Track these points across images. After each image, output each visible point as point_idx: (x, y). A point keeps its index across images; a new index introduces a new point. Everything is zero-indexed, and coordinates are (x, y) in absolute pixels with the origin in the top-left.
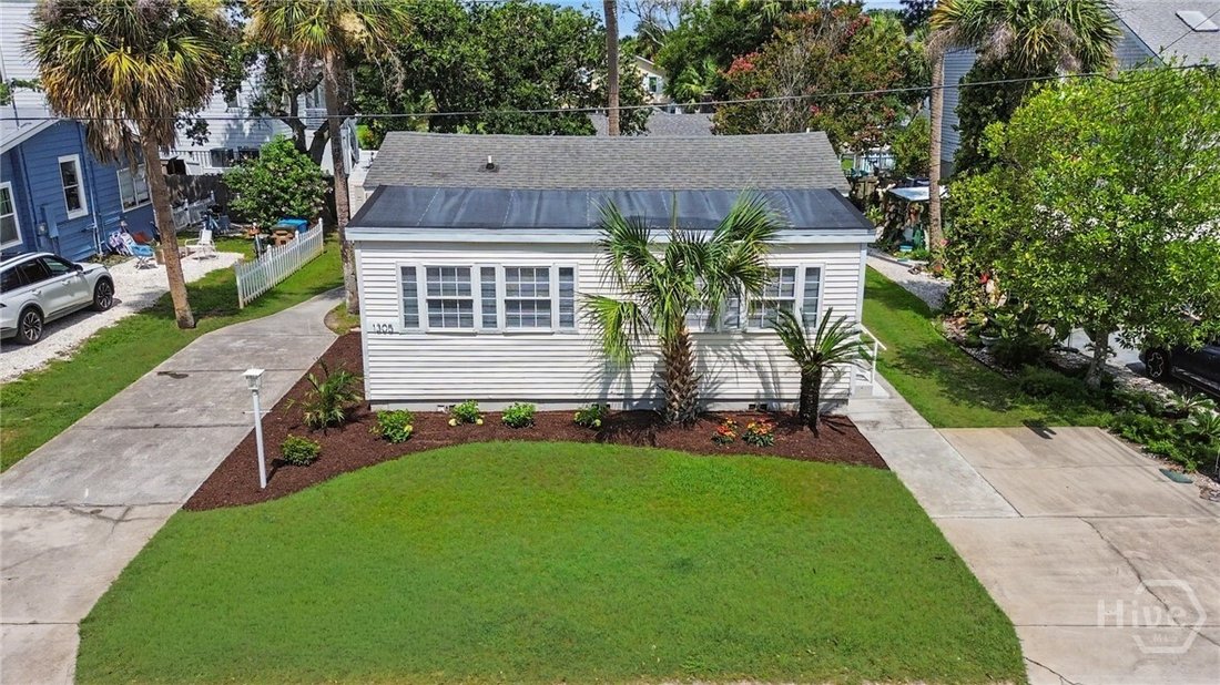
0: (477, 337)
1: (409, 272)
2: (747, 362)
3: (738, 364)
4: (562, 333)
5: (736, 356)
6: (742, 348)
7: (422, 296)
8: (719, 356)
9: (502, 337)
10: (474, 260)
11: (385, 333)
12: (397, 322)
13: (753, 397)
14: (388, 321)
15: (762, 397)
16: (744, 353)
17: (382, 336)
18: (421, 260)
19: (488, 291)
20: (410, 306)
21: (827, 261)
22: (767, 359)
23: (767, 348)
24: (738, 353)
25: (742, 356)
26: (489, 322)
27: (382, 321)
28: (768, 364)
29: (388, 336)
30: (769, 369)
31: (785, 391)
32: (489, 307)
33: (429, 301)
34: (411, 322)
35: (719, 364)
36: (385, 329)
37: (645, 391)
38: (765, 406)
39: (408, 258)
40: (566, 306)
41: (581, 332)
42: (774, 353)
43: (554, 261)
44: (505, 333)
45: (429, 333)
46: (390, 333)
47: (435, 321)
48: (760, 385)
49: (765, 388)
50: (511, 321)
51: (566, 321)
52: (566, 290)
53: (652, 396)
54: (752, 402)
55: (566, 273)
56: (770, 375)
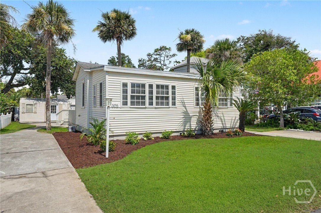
0: (147, 109)
1: (125, 85)
2: (219, 117)
3: (217, 118)
4: (172, 108)
5: (216, 115)
6: (217, 112)
7: (129, 94)
9: (154, 109)
10: (147, 81)
11: (115, 108)
12: (120, 104)
13: (220, 128)
14: (117, 103)
15: (222, 127)
16: (218, 114)
18: (129, 81)
19: (151, 92)
20: (125, 98)
22: (222, 116)
23: (223, 112)
26: (151, 104)
27: (114, 103)
29: (116, 109)
30: (223, 119)
31: (227, 125)
32: (151, 98)
33: (131, 96)
34: (125, 103)
36: (115, 106)
37: (195, 127)
38: (222, 131)
39: (125, 80)
40: (174, 99)
41: (178, 107)
42: (224, 114)
43: (170, 83)
44: (155, 108)
45: (130, 108)
46: (117, 108)
47: (132, 103)
48: (221, 124)
49: (223, 125)
50: (157, 104)
51: (174, 104)
52: (174, 93)
53: (197, 129)
54: (220, 130)
55: (174, 87)
56: (223, 121)
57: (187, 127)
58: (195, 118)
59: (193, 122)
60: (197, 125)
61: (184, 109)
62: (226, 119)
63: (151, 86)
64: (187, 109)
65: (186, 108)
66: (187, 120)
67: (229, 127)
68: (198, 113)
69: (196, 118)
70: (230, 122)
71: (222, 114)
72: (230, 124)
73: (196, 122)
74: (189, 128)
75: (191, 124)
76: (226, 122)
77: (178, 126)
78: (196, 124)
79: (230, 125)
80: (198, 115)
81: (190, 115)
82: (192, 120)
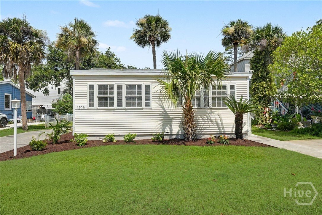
0: (115, 111)
1: (92, 87)
2: (213, 121)
3: (210, 122)
4: (146, 109)
5: (209, 119)
6: (211, 116)
7: (96, 95)
8: (203, 119)
9: (124, 111)
10: (115, 83)
11: (82, 109)
12: (86, 106)
13: (215, 133)
14: (82, 105)
15: (218, 133)
16: (212, 118)
17: (80, 111)
18: (96, 83)
19: (120, 93)
20: (91, 99)
21: (237, 83)
22: (219, 118)
23: (219, 114)
24: (209, 118)
25: (211, 119)
26: (120, 105)
27: (81, 105)
28: (219, 120)
29: (83, 111)
30: (220, 122)
31: (226, 130)
32: (120, 99)
33: (98, 97)
34: (91, 105)
35: (203, 122)
36: (81, 107)
37: (177, 131)
38: (219, 136)
39: (91, 82)
40: (148, 99)
41: (153, 108)
42: (222, 116)
43: (143, 83)
44: (125, 109)
45: (97, 109)
46: (84, 109)
47: (100, 105)
48: (217, 128)
49: (219, 129)
50: (128, 105)
51: (147, 105)
52: (148, 93)
53: (180, 133)
54: (215, 135)
55: (148, 87)
56: (220, 124)
57: (167, 130)
58: (177, 121)
59: (174, 125)
60: (180, 129)
61: (163, 110)
62: (224, 122)
63: (120, 87)
64: (166, 110)
65: (164, 109)
66: (165, 123)
67: (230, 132)
68: (181, 115)
69: (179, 121)
70: (232, 126)
71: (218, 116)
72: (231, 128)
73: (179, 125)
74: (169, 131)
75: (173, 127)
76: (225, 126)
77: (155, 129)
78: (178, 127)
79: (231, 130)
80: (181, 117)
81: (171, 116)
82: (174, 123)
